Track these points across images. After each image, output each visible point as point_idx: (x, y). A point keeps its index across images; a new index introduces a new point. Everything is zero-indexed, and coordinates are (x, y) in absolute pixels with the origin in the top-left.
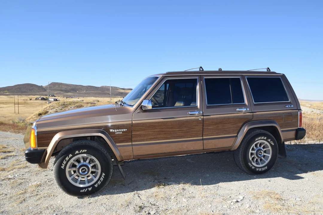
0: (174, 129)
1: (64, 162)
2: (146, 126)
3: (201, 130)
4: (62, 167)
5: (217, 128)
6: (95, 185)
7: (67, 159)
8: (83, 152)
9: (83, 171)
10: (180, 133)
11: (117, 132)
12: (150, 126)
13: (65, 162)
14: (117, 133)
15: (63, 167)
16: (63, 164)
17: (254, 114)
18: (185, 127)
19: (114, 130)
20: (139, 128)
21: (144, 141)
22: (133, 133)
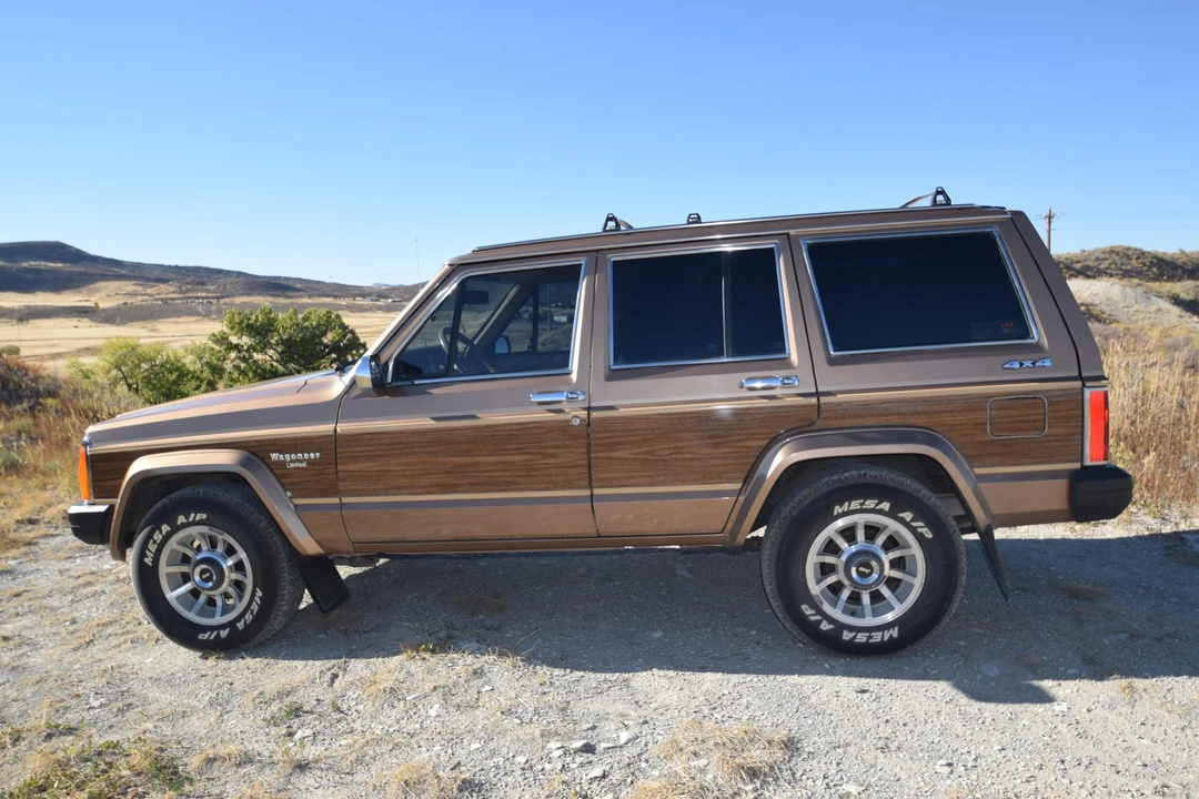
0: (479, 455)
1: (149, 547)
2: (380, 445)
3: (581, 462)
4: (146, 560)
5: (649, 457)
6: (238, 625)
7: (158, 537)
8: (197, 519)
9: (204, 577)
10: (499, 471)
11: (292, 461)
12: (394, 444)
13: (152, 547)
14: (292, 465)
15: (148, 561)
16: (147, 552)
17: (823, 400)
18: (519, 449)
19: (284, 454)
20: (360, 449)
21: (378, 495)
22: (339, 468)
